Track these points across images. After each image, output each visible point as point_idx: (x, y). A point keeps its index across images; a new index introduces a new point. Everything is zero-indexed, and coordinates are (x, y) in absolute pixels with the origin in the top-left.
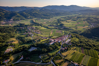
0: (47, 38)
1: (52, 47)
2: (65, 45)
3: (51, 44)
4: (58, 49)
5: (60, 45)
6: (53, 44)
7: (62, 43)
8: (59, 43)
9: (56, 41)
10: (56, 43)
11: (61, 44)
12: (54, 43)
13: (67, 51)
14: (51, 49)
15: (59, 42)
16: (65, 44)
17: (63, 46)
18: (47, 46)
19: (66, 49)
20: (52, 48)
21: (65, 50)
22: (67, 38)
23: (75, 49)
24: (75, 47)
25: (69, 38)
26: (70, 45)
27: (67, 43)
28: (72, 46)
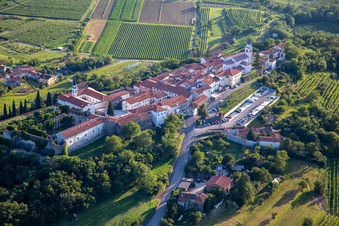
0: (46, 73)
1: (81, 173)
2: (217, 146)
3: (71, 142)
4: (145, 194)
5: (163, 155)
6: (98, 146)
7: (187, 131)
8: (159, 132)
9: (128, 106)
10: (125, 132)
11: (179, 142)
12: (105, 132)
13: (227, 214)
14: (74, 191)
15: (159, 117)
16: (215, 137)
17: (193, 161)
18: (28, 162)
19: (218, 195)
20: (86, 182)
21: (208, 207)
22: (235, 79)
23: (317, 191)
24: (314, 176)
25: (261, 84)
26: (265, 152)
27: (238, 126)
28: (283, 157)
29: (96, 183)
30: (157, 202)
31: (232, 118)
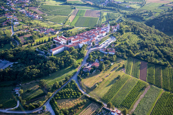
0: (56, 31)
1: (56, 61)
2: (96, 54)
3: (54, 52)
4: (74, 68)
5: (80, 56)
7: (89, 49)
8: (80, 49)
9: (72, 42)
10: (70, 49)
11: (86, 52)
12: (65, 49)
13: (97, 73)
14: (53, 66)
15: (81, 45)
16: (96, 51)
17: (89, 58)
19: (94, 68)
20: (57, 64)
21: (91, 71)
22: (104, 34)
23: (123, 67)
24: (123, 62)
25: (112, 36)
26: (110, 55)
27: (103, 48)
28: (115, 57)
29: (60, 64)
30: (77, 70)
31: (102, 45)
